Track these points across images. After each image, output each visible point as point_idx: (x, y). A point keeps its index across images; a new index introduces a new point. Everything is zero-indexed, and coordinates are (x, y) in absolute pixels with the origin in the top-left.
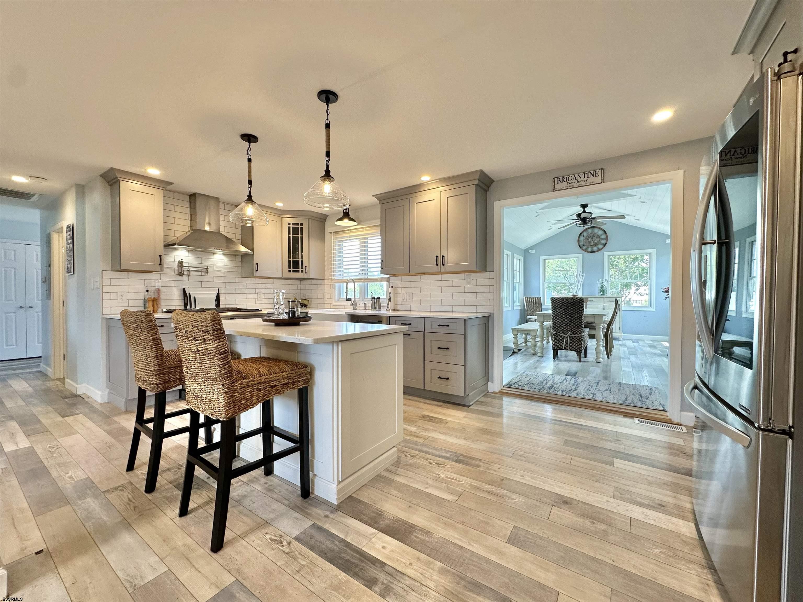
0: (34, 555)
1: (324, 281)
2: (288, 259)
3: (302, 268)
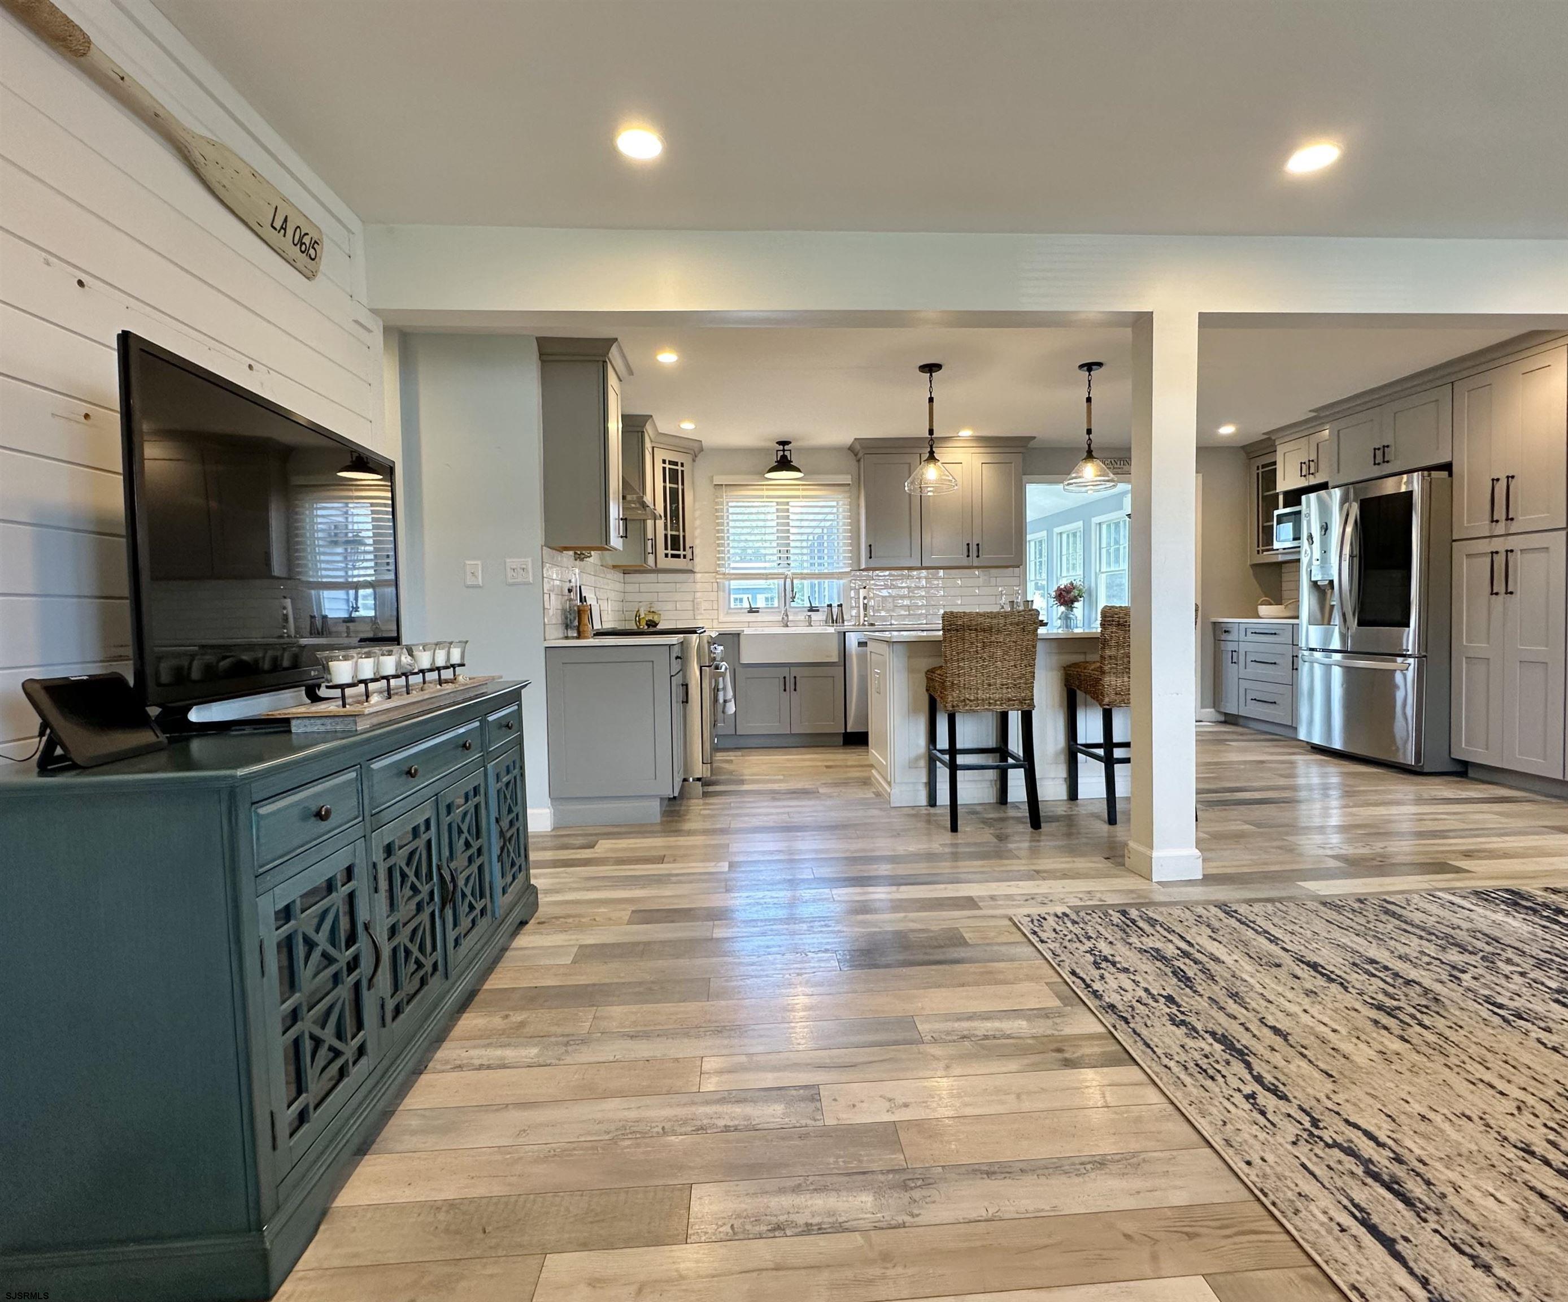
1: (698, 576)
2: (664, 532)
3: (684, 550)
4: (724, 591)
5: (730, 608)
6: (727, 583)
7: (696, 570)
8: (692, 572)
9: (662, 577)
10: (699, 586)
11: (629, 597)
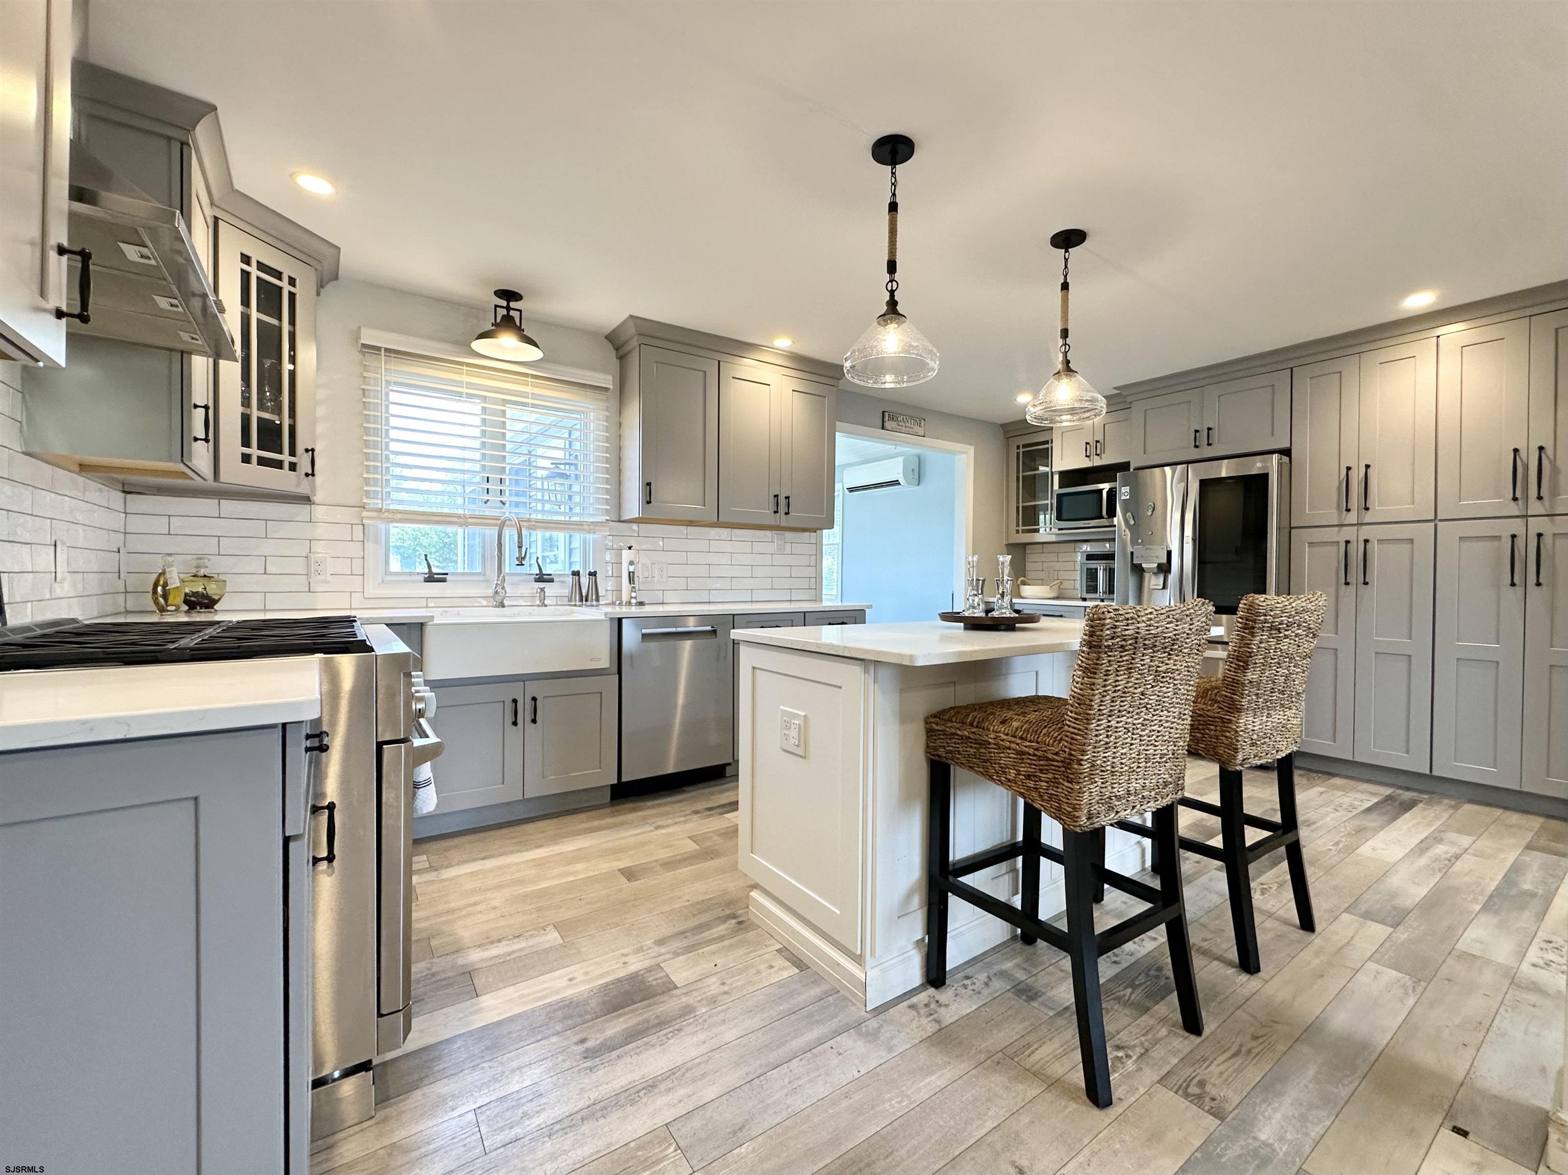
0: (1471, 1136)
1: (319, 512)
2: (239, 409)
3: (293, 453)
4: (377, 541)
5: (387, 572)
6: (382, 526)
7: (317, 498)
8: (306, 500)
9: (229, 506)
10: (321, 531)
11: (136, 544)
